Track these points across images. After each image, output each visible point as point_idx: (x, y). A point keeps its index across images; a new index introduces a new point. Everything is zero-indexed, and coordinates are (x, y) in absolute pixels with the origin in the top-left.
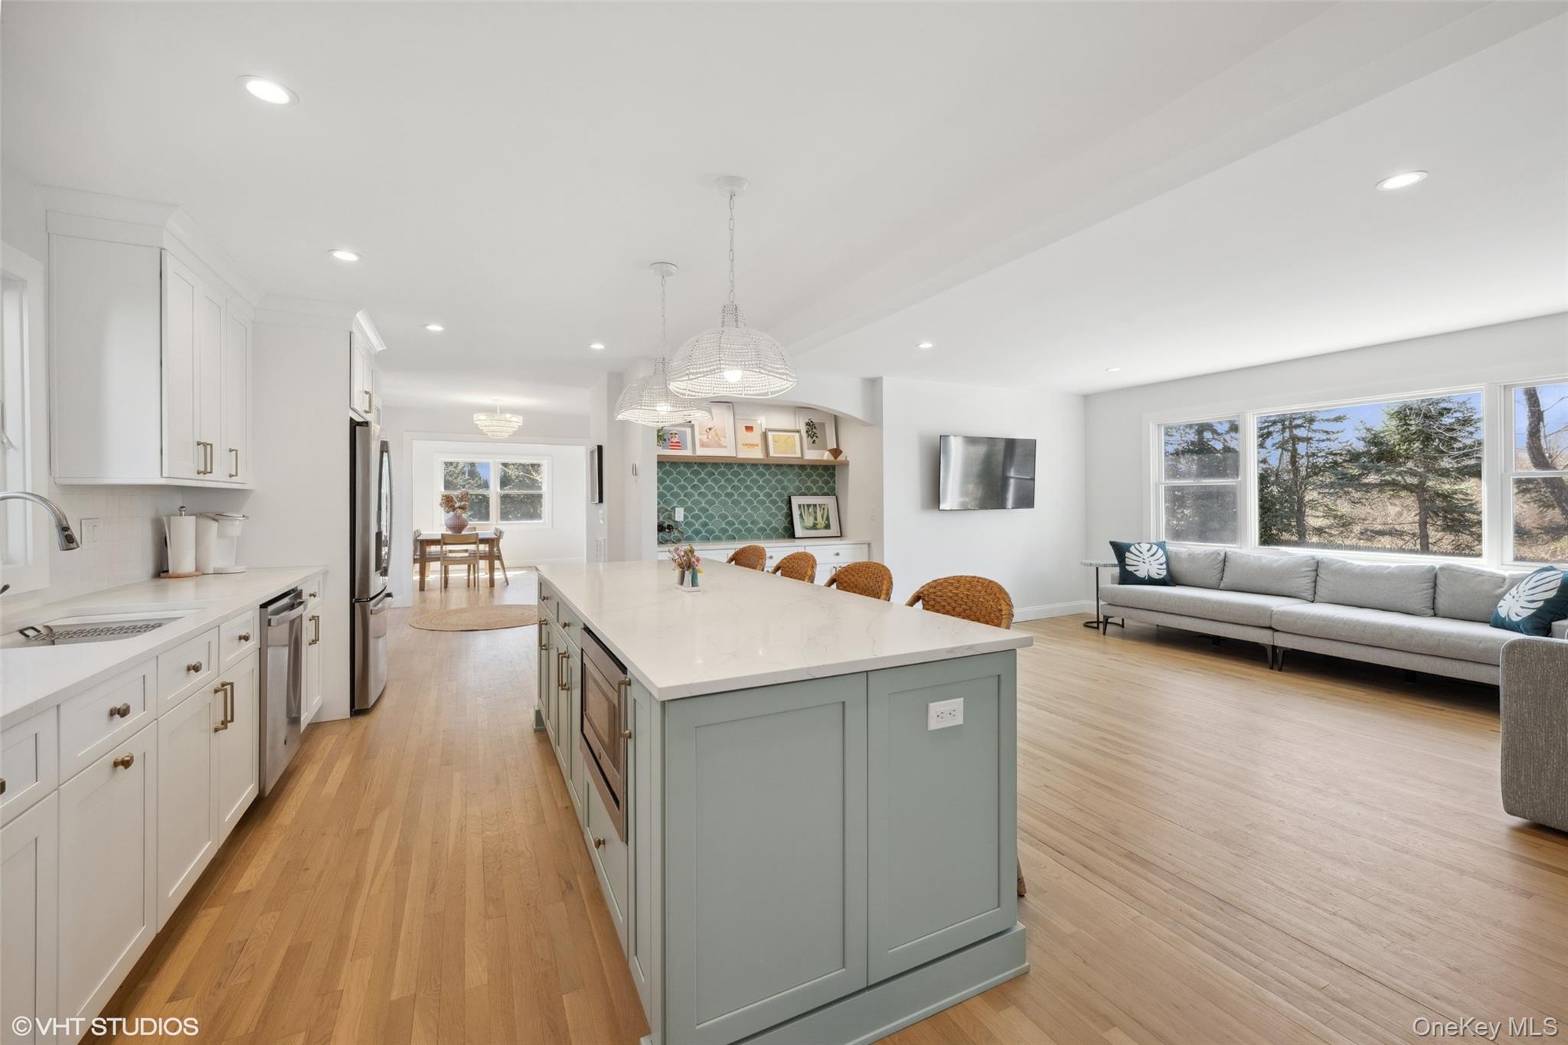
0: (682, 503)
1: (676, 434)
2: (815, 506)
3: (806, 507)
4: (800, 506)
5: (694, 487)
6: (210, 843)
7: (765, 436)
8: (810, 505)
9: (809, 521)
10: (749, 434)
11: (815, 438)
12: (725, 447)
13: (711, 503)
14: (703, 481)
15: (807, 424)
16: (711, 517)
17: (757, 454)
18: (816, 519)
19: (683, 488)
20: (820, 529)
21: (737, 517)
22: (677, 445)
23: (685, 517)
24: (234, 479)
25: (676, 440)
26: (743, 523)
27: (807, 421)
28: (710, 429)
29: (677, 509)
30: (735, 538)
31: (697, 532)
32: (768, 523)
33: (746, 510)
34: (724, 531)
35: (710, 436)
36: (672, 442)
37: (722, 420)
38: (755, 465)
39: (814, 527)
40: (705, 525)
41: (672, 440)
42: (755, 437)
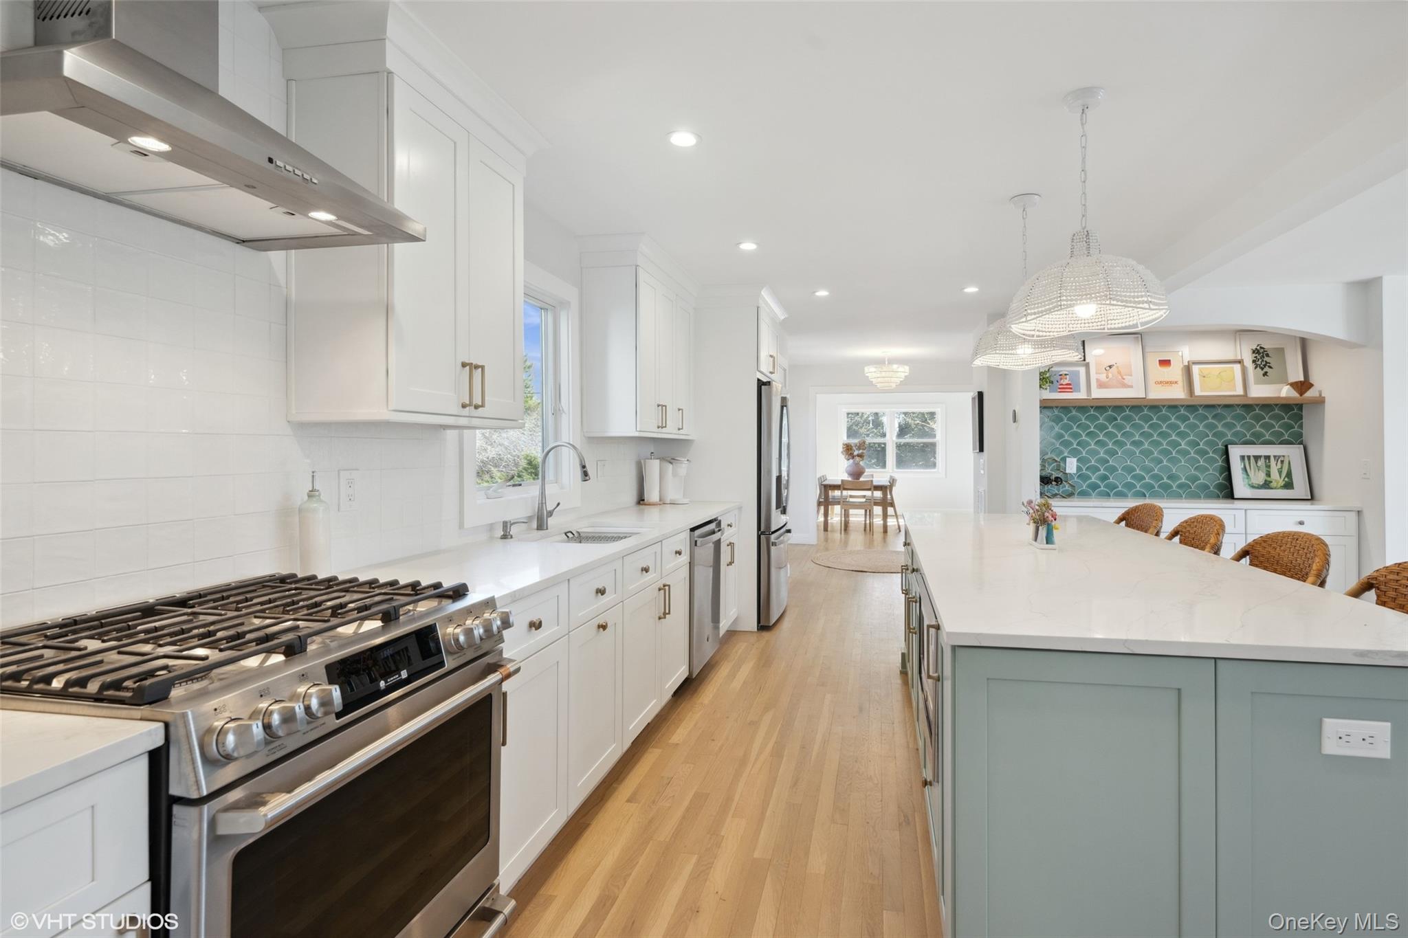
0: (1074, 453)
1: (1066, 375)
2: (1268, 458)
3: (1252, 459)
4: (1243, 458)
5: (1090, 434)
6: (655, 701)
7: (1188, 371)
8: (1260, 457)
9: (1260, 478)
10: (1165, 369)
11: (1266, 369)
12: (1131, 387)
13: (1112, 453)
14: (1102, 428)
15: (1254, 352)
16: (1113, 469)
17: (1177, 393)
18: (1268, 475)
19: (1076, 435)
20: (1275, 488)
21: (1149, 470)
22: (1068, 388)
23: (1079, 469)
24: (681, 432)
25: (1066, 381)
26: (1157, 478)
27: (1254, 348)
28: (1110, 367)
29: (1067, 459)
30: (1145, 496)
31: (1094, 487)
32: (1194, 479)
33: (1161, 462)
34: (1129, 486)
35: (1110, 375)
36: (1062, 385)
37: (1127, 356)
38: (1173, 407)
39: (1266, 485)
40: (1104, 478)
41: (1062, 382)
42: (1175, 372)
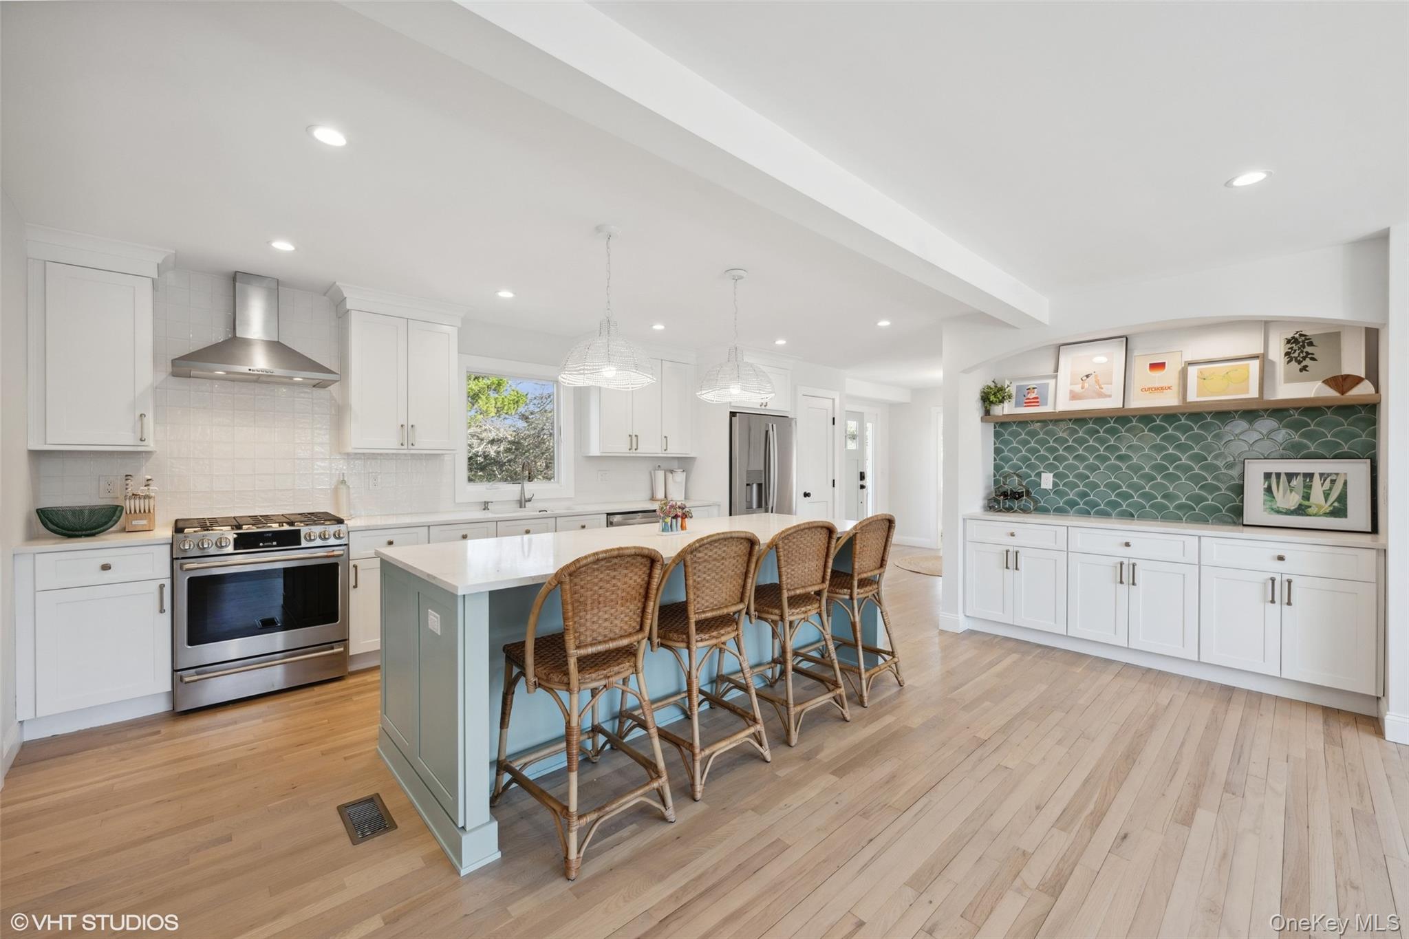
0: (1050, 468)
1: (1034, 388)
2: (1311, 475)
3: (1283, 478)
4: (1268, 476)
5: (1067, 449)
7: (1184, 375)
8: (1297, 474)
9: (1294, 500)
10: (1158, 374)
11: (1307, 362)
12: (1110, 396)
13: (1093, 468)
14: (1081, 441)
15: (1289, 342)
16: (1094, 486)
17: (1170, 400)
18: (1307, 497)
19: (1052, 450)
20: (1315, 515)
21: (1136, 487)
22: (1035, 402)
23: (1055, 484)
24: (666, 452)
25: (1033, 395)
26: (1147, 496)
27: (1289, 337)
28: (1087, 376)
29: (1042, 474)
30: (1133, 516)
31: (1072, 504)
32: (1199, 499)
33: (1154, 478)
34: (1114, 504)
35: (1086, 385)
36: (1029, 399)
37: (1107, 360)
38: (1170, 416)
39: (1301, 510)
40: (1084, 495)
41: (1029, 396)
42: (1169, 376)
